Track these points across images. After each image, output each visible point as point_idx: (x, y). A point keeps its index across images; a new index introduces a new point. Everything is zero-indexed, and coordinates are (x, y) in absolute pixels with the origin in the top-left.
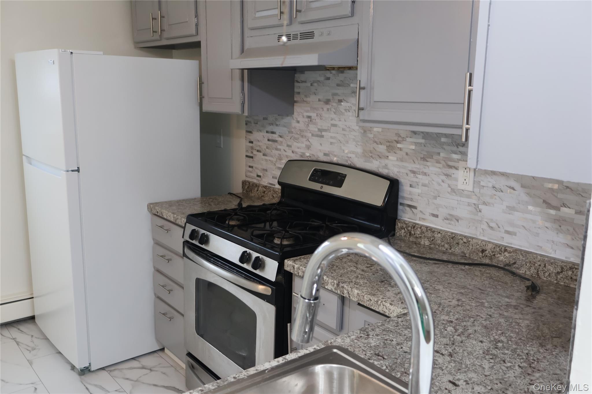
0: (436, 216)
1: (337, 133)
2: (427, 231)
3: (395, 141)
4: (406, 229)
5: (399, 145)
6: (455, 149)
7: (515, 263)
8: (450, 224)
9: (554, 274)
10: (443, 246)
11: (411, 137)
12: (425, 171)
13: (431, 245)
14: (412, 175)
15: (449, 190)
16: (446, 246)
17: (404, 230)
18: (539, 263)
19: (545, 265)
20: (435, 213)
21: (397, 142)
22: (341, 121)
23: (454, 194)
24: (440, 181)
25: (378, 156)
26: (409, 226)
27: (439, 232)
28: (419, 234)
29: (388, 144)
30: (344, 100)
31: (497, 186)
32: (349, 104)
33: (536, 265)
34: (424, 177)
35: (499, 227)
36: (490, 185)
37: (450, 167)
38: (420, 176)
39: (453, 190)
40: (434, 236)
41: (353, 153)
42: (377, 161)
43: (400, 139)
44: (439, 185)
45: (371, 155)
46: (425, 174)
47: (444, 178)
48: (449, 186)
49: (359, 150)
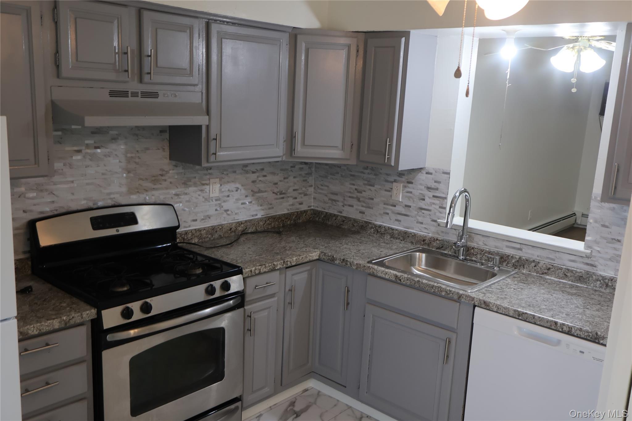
0: (196, 220)
1: (95, 179)
2: (196, 232)
3: (160, 175)
4: (180, 238)
5: (163, 178)
6: (206, 172)
7: (246, 229)
8: (205, 222)
9: (262, 226)
10: (208, 237)
11: (173, 170)
12: (186, 192)
13: (199, 240)
14: (176, 197)
15: (204, 200)
16: (209, 236)
17: (179, 239)
18: (256, 223)
19: (259, 223)
20: (195, 218)
21: (162, 175)
22: (99, 166)
23: (207, 201)
24: (197, 196)
25: (145, 190)
26: (182, 235)
27: (204, 229)
28: (190, 237)
29: (153, 178)
30: (102, 146)
31: (230, 189)
32: (107, 150)
33: (256, 224)
34: (186, 196)
35: (232, 213)
36: (227, 189)
37: (204, 184)
38: (182, 197)
39: (206, 199)
40: (201, 234)
41: (117, 193)
42: (143, 194)
43: (164, 173)
44: (197, 198)
45: (137, 191)
46: (186, 194)
47: (199, 193)
48: (203, 197)
49: (124, 189)
